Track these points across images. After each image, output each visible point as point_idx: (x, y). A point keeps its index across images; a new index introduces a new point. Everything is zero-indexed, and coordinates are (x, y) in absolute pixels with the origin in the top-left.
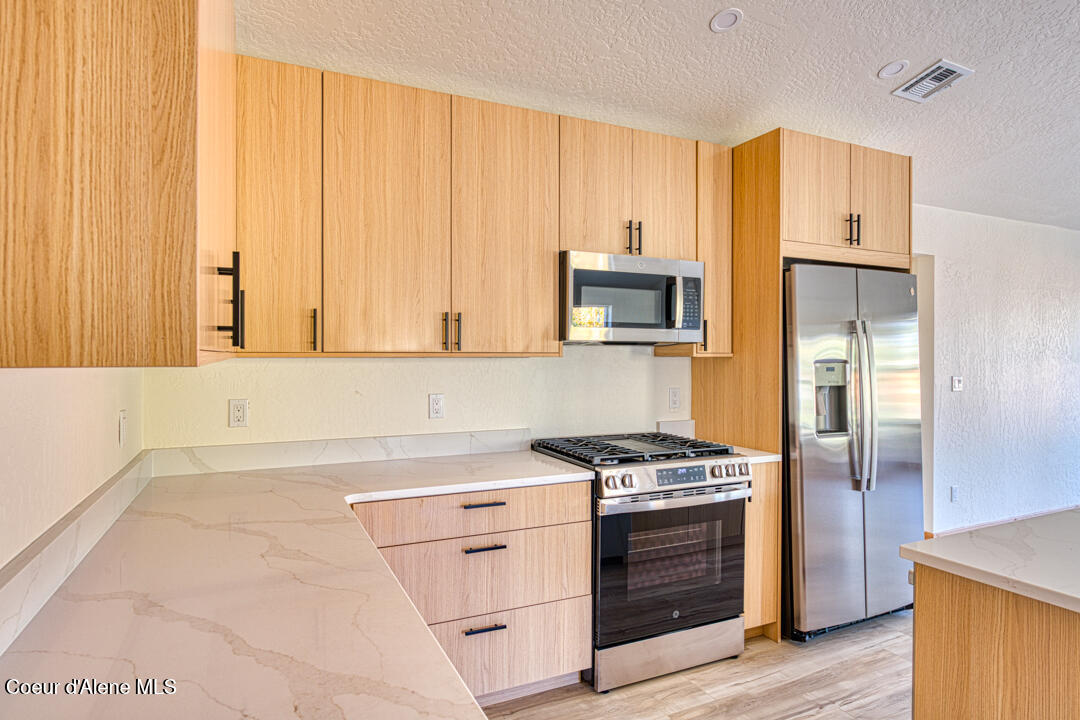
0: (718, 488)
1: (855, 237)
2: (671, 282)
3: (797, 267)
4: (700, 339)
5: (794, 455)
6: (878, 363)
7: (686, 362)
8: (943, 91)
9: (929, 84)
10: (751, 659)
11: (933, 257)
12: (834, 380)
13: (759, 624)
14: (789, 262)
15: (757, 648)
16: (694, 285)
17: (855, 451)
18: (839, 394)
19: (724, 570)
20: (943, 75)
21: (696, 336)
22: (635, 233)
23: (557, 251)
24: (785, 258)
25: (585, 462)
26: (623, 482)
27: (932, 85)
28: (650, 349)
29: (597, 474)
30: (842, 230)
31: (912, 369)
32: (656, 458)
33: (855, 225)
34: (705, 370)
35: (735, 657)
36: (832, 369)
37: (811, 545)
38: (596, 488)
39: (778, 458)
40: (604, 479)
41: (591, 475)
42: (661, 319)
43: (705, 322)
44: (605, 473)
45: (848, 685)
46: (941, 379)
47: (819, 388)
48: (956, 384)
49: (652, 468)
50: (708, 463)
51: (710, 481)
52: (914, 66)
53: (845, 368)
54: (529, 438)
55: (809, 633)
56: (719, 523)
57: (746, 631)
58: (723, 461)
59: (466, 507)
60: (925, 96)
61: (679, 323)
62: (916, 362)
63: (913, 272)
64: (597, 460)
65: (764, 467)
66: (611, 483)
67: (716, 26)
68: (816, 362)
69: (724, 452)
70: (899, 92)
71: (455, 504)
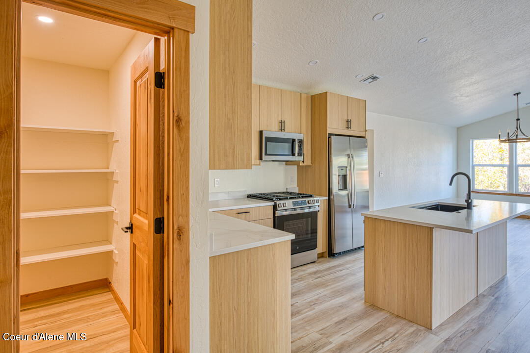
0: (310, 207)
1: (349, 127)
2: (294, 140)
3: (333, 137)
4: (302, 160)
5: (332, 197)
6: (356, 167)
7: (296, 167)
8: (375, 82)
9: (370, 80)
10: (319, 262)
11: (373, 130)
12: (343, 173)
13: (321, 252)
14: (330, 135)
15: (321, 260)
16: (301, 142)
17: (349, 196)
18: (345, 177)
19: (311, 233)
20: (375, 78)
21: (301, 158)
22: (283, 124)
23: (259, 130)
24: (329, 134)
25: (271, 200)
26: (283, 205)
27: (372, 80)
28: (284, 163)
29: (275, 203)
30: (345, 124)
31: (365, 170)
32: (291, 198)
33: (349, 123)
34: (302, 170)
35: (314, 262)
36: (342, 169)
37: (337, 232)
38: (275, 208)
39: (327, 198)
40: (277, 204)
41: (273, 203)
42: (290, 153)
43: (304, 154)
44: (278, 202)
45: (348, 266)
46: (376, 173)
47: (339, 175)
48: (381, 174)
49: (291, 201)
50: (307, 199)
51: (308, 205)
52: (366, 76)
53: (346, 169)
54: (246, 194)
55: (336, 254)
56: (310, 219)
57: (318, 254)
58: (311, 199)
59: (239, 213)
60: (369, 83)
61: (296, 155)
62: (367, 166)
63: (366, 138)
64: (274, 199)
65: (323, 201)
66: (280, 206)
67: (310, 64)
68: (338, 167)
69: (311, 196)
70: (362, 82)
71: (235, 213)
